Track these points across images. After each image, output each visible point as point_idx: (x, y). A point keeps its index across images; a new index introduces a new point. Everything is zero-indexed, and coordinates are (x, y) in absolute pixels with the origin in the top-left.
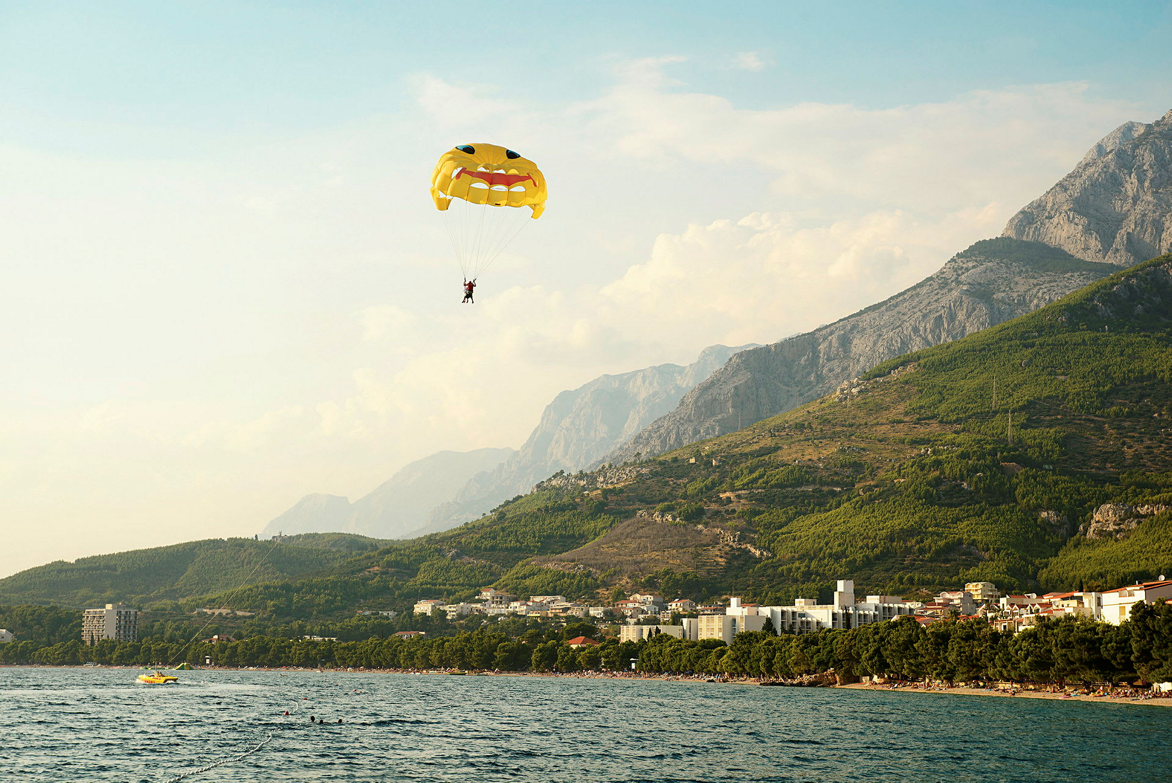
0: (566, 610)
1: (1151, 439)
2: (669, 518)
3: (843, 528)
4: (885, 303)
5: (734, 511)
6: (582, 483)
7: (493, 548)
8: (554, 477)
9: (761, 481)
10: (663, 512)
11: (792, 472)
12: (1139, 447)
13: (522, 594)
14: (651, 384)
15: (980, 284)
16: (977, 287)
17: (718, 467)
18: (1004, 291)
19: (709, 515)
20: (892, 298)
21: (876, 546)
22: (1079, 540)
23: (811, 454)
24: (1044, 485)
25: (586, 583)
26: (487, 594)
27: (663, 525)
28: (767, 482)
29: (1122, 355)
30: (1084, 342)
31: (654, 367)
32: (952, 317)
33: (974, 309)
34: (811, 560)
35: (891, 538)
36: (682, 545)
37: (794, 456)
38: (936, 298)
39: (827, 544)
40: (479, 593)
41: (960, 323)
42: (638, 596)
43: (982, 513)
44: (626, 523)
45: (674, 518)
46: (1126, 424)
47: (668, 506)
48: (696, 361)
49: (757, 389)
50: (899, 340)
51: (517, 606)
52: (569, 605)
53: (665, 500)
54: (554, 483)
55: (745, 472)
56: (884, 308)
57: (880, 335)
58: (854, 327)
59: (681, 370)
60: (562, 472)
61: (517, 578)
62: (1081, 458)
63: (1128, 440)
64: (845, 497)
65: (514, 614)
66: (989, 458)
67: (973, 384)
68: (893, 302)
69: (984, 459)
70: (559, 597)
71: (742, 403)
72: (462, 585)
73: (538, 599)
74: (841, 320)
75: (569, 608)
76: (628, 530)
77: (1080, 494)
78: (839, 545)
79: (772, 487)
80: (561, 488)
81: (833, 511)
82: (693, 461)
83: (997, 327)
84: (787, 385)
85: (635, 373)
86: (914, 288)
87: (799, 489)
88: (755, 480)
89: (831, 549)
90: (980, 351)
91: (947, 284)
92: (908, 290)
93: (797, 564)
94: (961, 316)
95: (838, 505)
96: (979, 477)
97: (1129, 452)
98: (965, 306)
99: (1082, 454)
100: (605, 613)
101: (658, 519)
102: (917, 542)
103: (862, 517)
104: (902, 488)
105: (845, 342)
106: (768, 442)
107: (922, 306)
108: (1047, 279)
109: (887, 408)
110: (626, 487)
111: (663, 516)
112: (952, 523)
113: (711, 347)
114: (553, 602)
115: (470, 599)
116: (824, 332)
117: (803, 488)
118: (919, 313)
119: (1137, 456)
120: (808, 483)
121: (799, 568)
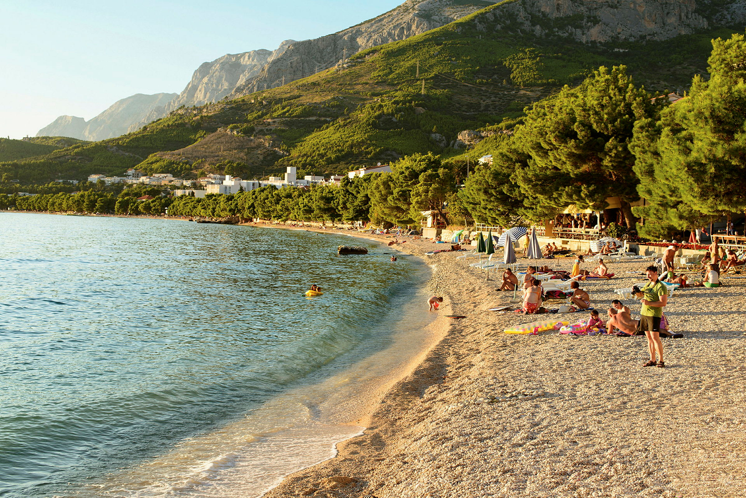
0: (171, 181)
1: (496, 97)
2: (235, 133)
3: (327, 140)
4: (375, 19)
5: (271, 130)
6: (195, 112)
7: (137, 147)
8: (180, 108)
9: (287, 114)
10: (232, 129)
11: (305, 109)
12: (488, 101)
13: (148, 172)
14: (253, 60)
15: (425, 10)
16: (423, 12)
17: (266, 105)
18: (437, 15)
19: (257, 131)
20: (378, 16)
21: (343, 150)
22: (450, 149)
23: (317, 99)
24: (435, 120)
25: (185, 167)
26: (130, 172)
27: (232, 136)
28: (291, 114)
29: (486, 51)
30: (468, 44)
31: (255, 51)
32: (409, 28)
33: (421, 24)
34: (308, 157)
35: (351, 146)
36: (240, 148)
37: (307, 101)
38: (401, 17)
39: (317, 148)
40: (126, 171)
41: (413, 32)
42: (212, 175)
43: (401, 134)
44: (212, 135)
45: (238, 132)
46: (483, 89)
47: (235, 126)
48: (278, 48)
49: (303, 64)
50: (380, 40)
51: (143, 179)
52: (173, 179)
53: (235, 123)
54: (179, 112)
55: (280, 109)
56: (373, 22)
57: (371, 37)
58: (357, 31)
59: (270, 53)
60: (184, 106)
61: (148, 164)
62: (458, 105)
63: (483, 97)
64: (331, 124)
65: (143, 184)
66: (408, 104)
67: (408, 64)
68: (379, 18)
69: (405, 104)
70: (169, 175)
71: (294, 72)
72: (118, 167)
73: (157, 175)
74: (350, 27)
75: (173, 181)
76: (212, 139)
77: (453, 125)
78: (324, 150)
79: (293, 117)
80: (182, 115)
81: (323, 131)
82: (253, 101)
83: (424, 34)
84: (319, 63)
85: (245, 53)
86: (391, 11)
87: (308, 119)
88: (284, 113)
89: (319, 151)
90: (413, 46)
91: (407, 10)
92: (388, 12)
93: (300, 159)
94: (414, 28)
95: (327, 128)
96: (401, 115)
97: (483, 103)
98: (416, 22)
99: (459, 104)
100: (192, 183)
101: (229, 133)
102: (365, 149)
103: (338, 134)
104: (361, 119)
105: (353, 39)
106: (296, 93)
107: (394, 22)
108: (460, 9)
109: (362, 76)
110: (215, 115)
111: (232, 131)
112: (385, 139)
113: (286, 41)
114: (166, 177)
115: (120, 175)
116: (341, 34)
117: (311, 118)
118: (392, 25)
119: (487, 106)
120: (313, 115)
121: (301, 161)
